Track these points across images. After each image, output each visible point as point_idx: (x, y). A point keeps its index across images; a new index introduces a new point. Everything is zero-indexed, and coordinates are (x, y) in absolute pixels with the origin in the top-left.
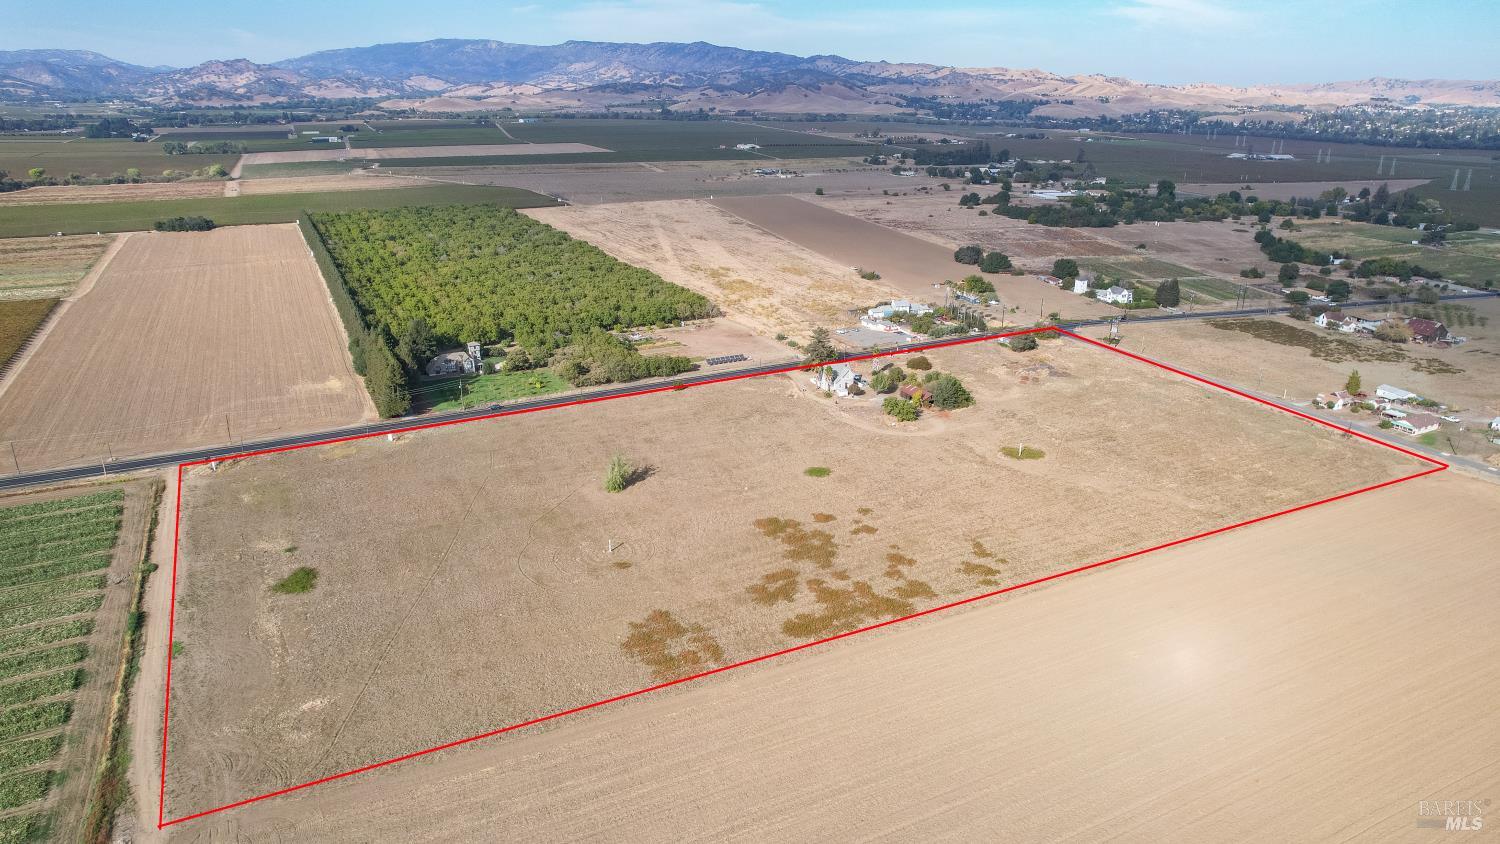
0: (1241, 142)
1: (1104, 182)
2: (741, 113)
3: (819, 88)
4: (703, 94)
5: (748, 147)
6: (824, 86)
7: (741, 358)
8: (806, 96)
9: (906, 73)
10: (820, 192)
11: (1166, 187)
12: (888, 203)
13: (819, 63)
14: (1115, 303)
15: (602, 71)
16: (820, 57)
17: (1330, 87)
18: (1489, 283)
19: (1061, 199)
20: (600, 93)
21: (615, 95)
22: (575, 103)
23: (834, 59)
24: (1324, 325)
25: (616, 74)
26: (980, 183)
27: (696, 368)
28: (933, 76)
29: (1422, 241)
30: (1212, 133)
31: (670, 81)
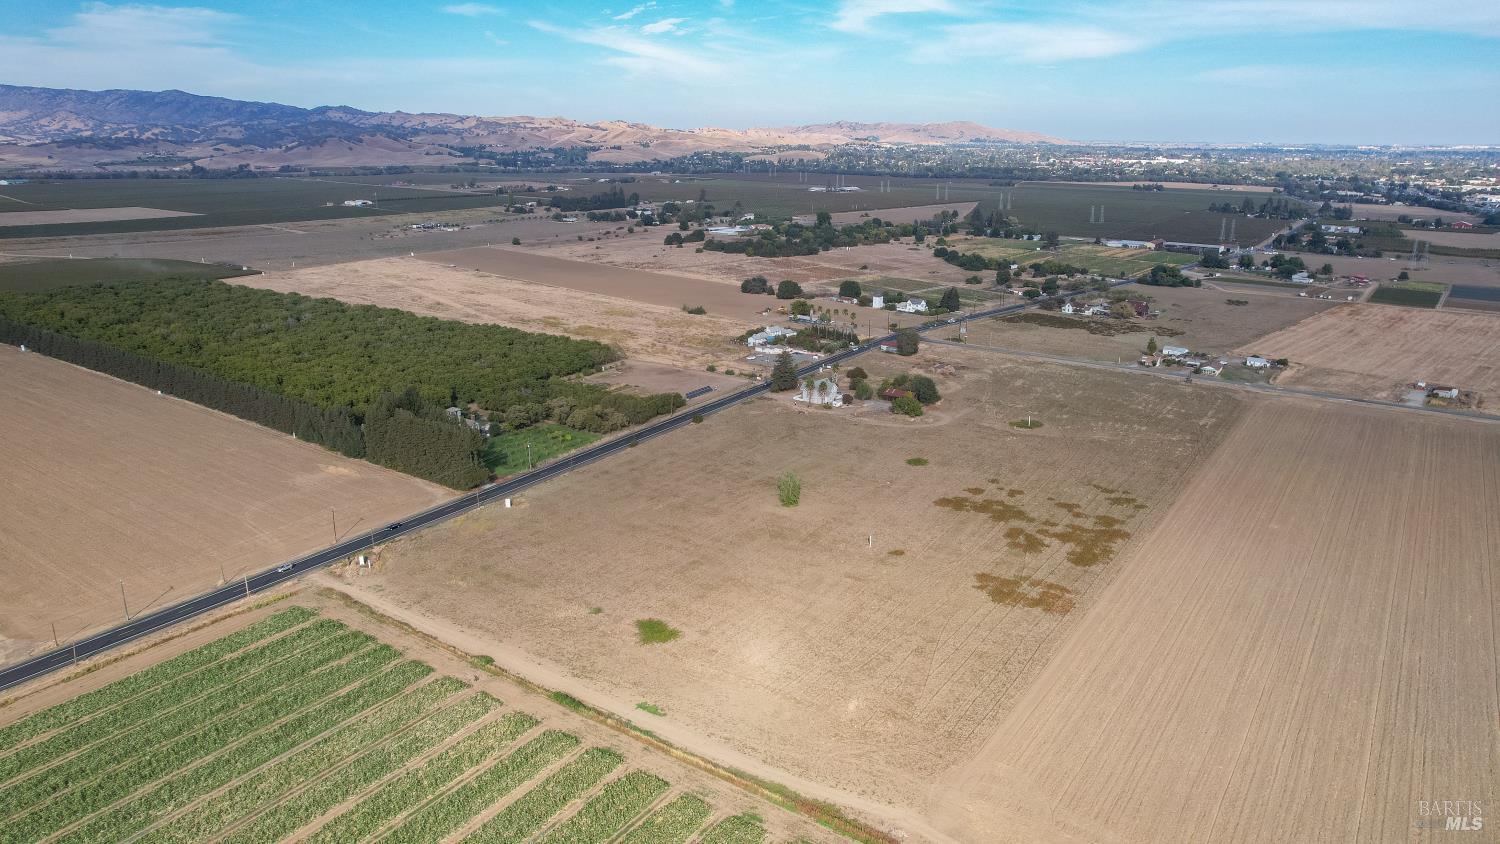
0: (803, 177)
1: (752, 217)
2: (284, 169)
3: (361, 141)
4: (218, 150)
5: (359, 203)
6: (366, 138)
7: (708, 389)
8: (351, 149)
9: (430, 123)
10: (516, 242)
11: (823, 218)
12: (597, 248)
13: (331, 114)
14: (917, 312)
15: (43, 122)
16: (330, 108)
17: (808, 128)
18: (1123, 274)
19: (743, 234)
20: (75, 149)
21: (95, 150)
22: (45, 161)
23: (345, 109)
24: (1071, 312)
25: (65, 127)
26: (651, 225)
27: (682, 404)
28: (459, 126)
29: (1043, 248)
30: (773, 172)
31: (153, 134)
